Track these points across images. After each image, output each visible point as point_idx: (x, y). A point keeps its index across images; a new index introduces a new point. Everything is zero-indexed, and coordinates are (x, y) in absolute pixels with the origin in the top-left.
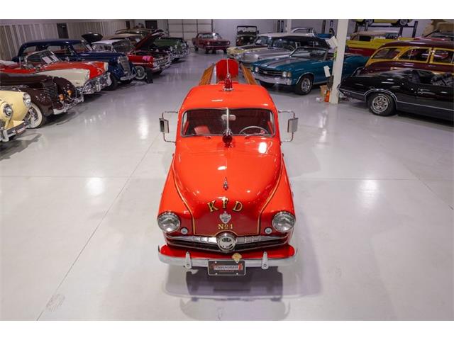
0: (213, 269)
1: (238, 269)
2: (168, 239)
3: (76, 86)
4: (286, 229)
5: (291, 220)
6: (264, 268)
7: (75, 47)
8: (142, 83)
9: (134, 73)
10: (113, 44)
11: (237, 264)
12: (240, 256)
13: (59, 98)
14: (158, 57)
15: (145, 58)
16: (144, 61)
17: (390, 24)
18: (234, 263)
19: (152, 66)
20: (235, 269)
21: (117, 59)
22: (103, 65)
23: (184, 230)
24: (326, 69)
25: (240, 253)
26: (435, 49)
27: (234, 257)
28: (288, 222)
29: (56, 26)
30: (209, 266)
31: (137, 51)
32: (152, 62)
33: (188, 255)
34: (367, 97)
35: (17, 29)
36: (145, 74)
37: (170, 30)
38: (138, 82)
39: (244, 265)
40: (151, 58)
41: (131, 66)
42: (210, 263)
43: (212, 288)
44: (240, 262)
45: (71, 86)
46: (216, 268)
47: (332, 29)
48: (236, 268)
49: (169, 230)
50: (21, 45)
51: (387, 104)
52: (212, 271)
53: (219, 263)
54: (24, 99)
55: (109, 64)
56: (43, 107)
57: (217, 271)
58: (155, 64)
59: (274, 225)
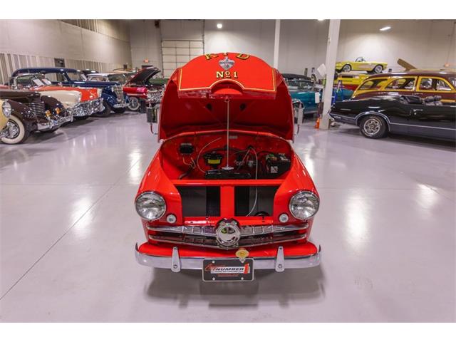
0: (210, 272)
1: (243, 272)
2: (150, 233)
3: (66, 107)
4: (307, 214)
5: (313, 201)
6: (278, 270)
7: (70, 75)
8: (135, 113)
9: (128, 102)
10: (109, 76)
11: (243, 265)
12: (247, 253)
13: (45, 114)
14: (152, 90)
15: (139, 89)
16: (138, 93)
17: (366, 72)
18: (237, 263)
19: (146, 97)
20: (238, 272)
21: (111, 87)
22: (96, 91)
23: (171, 217)
24: (317, 95)
25: (247, 249)
26: (421, 77)
27: (238, 254)
28: (310, 206)
29: (54, 60)
30: (204, 267)
31: (132, 84)
32: (146, 93)
33: (175, 252)
34: (358, 120)
35: (12, 58)
36: (139, 105)
37: (164, 68)
38: (132, 113)
39: (251, 266)
40: (146, 90)
41: (125, 95)
42: (206, 263)
43: (207, 303)
44: (247, 262)
45: (61, 106)
46: (213, 271)
47: (314, 75)
48: (241, 270)
49: (150, 216)
50: (15, 70)
51: (379, 126)
52: (208, 276)
53: (218, 263)
54: (3, 108)
55: (103, 92)
56: (26, 122)
57: (216, 276)
58: (149, 96)
59: (292, 209)
